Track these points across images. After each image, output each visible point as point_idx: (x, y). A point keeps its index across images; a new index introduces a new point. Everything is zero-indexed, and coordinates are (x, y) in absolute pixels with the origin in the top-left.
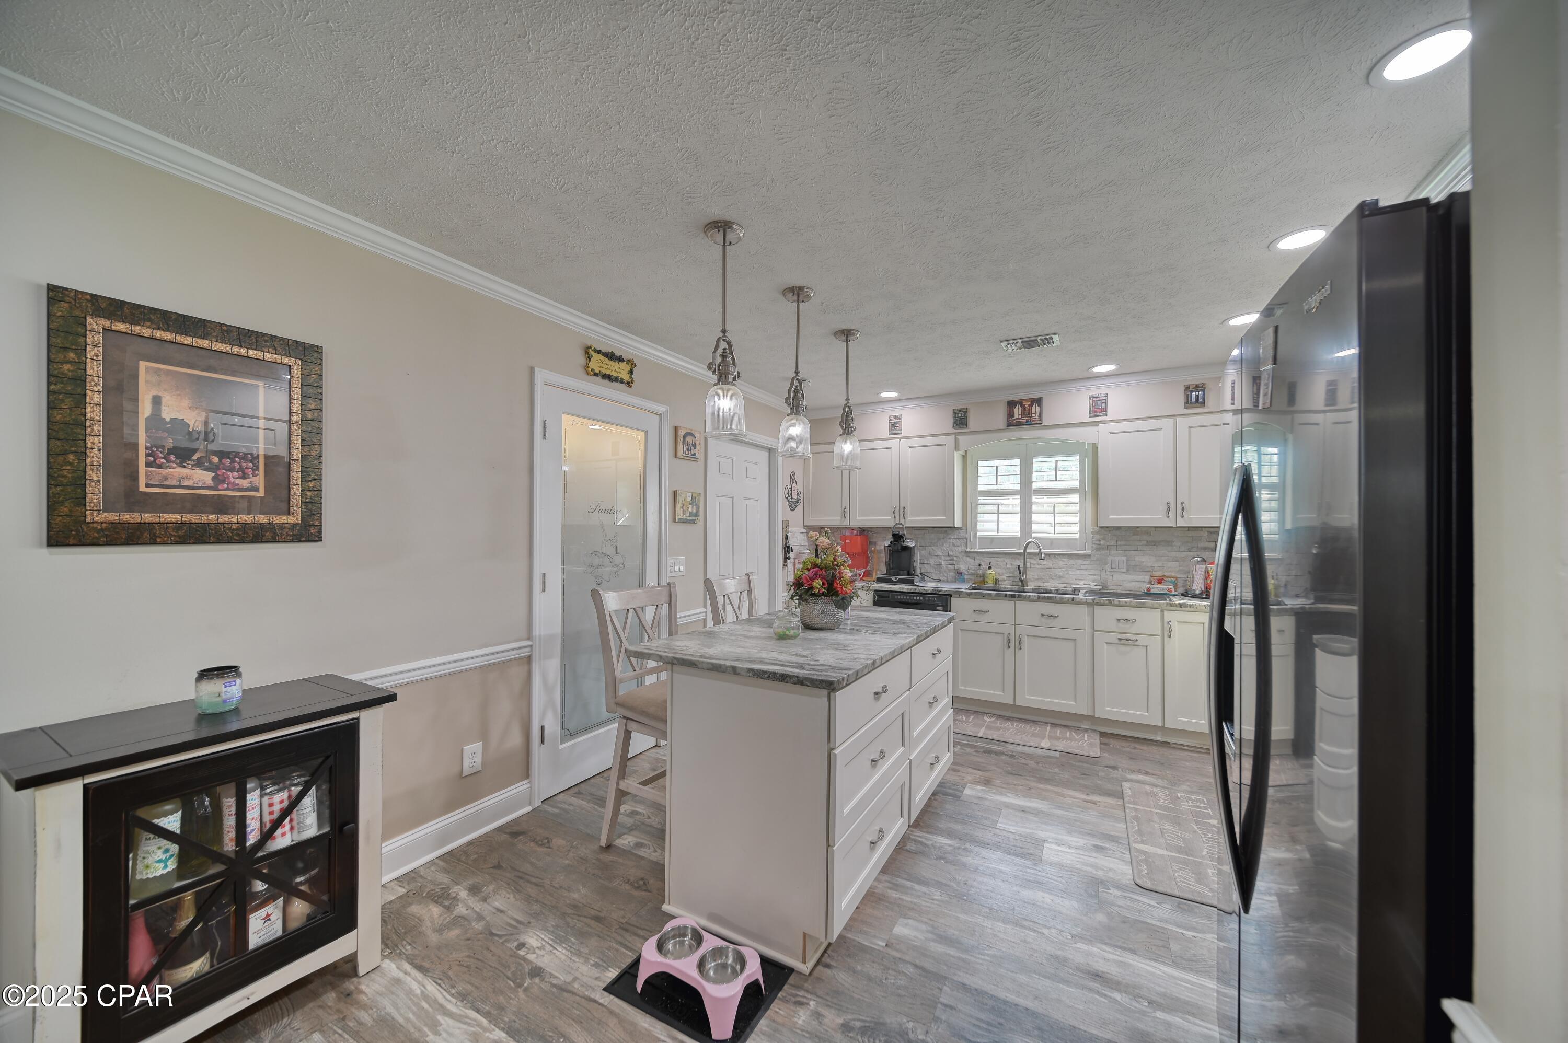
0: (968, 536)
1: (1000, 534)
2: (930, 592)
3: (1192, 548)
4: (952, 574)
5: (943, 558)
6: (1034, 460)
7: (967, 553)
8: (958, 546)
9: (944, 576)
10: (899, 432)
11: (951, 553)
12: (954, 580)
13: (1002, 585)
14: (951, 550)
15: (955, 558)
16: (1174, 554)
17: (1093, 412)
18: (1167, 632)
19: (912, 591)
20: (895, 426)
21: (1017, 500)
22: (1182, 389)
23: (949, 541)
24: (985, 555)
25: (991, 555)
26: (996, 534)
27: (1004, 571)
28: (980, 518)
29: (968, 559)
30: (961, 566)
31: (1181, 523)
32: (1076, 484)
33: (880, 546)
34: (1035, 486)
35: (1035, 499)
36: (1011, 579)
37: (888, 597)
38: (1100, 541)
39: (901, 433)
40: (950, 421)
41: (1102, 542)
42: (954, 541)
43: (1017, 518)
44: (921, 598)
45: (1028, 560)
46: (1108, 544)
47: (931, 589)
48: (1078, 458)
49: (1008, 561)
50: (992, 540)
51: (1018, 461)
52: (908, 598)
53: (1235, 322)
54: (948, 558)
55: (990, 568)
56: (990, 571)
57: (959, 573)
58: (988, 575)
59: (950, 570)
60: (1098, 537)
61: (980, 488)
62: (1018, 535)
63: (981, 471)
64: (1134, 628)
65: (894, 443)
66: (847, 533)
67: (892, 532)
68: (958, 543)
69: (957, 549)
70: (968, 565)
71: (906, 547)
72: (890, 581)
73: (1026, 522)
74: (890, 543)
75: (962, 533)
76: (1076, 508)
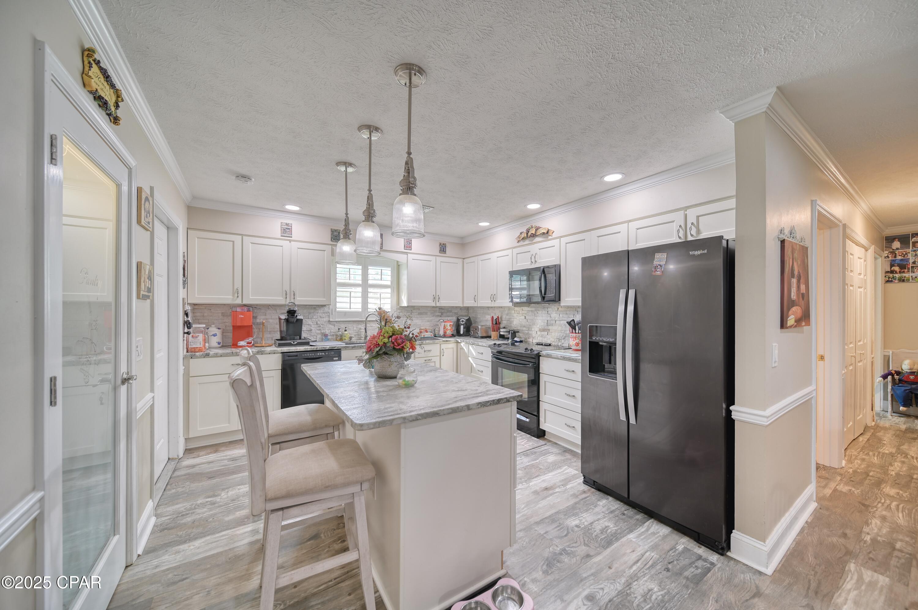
0: (330, 311)
1: (351, 310)
2: (328, 349)
3: (434, 315)
4: (319, 336)
5: (313, 326)
6: (369, 267)
7: (329, 321)
8: (323, 318)
9: (314, 338)
10: (290, 236)
11: (318, 322)
12: (321, 340)
13: (354, 340)
14: (319, 320)
15: (322, 326)
16: (428, 318)
17: (406, 247)
18: (441, 354)
19: (314, 350)
20: (287, 231)
21: (360, 289)
22: (439, 244)
23: (317, 314)
24: (341, 323)
25: (345, 323)
26: (349, 310)
27: (352, 332)
28: (338, 299)
29: (330, 326)
30: (327, 331)
31: (438, 305)
32: (389, 283)
33: (260, 319)
34: (370, 282)
35: (370, 290)
36: (357, 336)
37: (297, 356)
39: (292, 237)
40: (329, 236)
41: (401, 314)
42: (320, 314)
43: (360, 300)
44: (323, 354)
45: (368, 325)
47: (328, 347)
48: (390, 269)
49: (354, 326)
50: (345, 314)
51: (360, 267)
52: (313, 354)
53: (481, 224)
54: (316, 326)
55: (346, 331)
56: (346, 332)
57: (326, 335)
58: (345, 335)
59: (318, 334)
60: (399, 311)
61: (338, 281)
62: (360, 310)
63: (338, 270)
64: (431, 354)
65: (285, 243)
66: (239, 310)
67: (287, 309)
68: (324, 315)
69: (323, 319)
70: (330, 330)
71: (298, 320)
72: (290, 345)
73: (365, 303)
74: (283, 317)
75: (326, 309)
76: (389, 296)
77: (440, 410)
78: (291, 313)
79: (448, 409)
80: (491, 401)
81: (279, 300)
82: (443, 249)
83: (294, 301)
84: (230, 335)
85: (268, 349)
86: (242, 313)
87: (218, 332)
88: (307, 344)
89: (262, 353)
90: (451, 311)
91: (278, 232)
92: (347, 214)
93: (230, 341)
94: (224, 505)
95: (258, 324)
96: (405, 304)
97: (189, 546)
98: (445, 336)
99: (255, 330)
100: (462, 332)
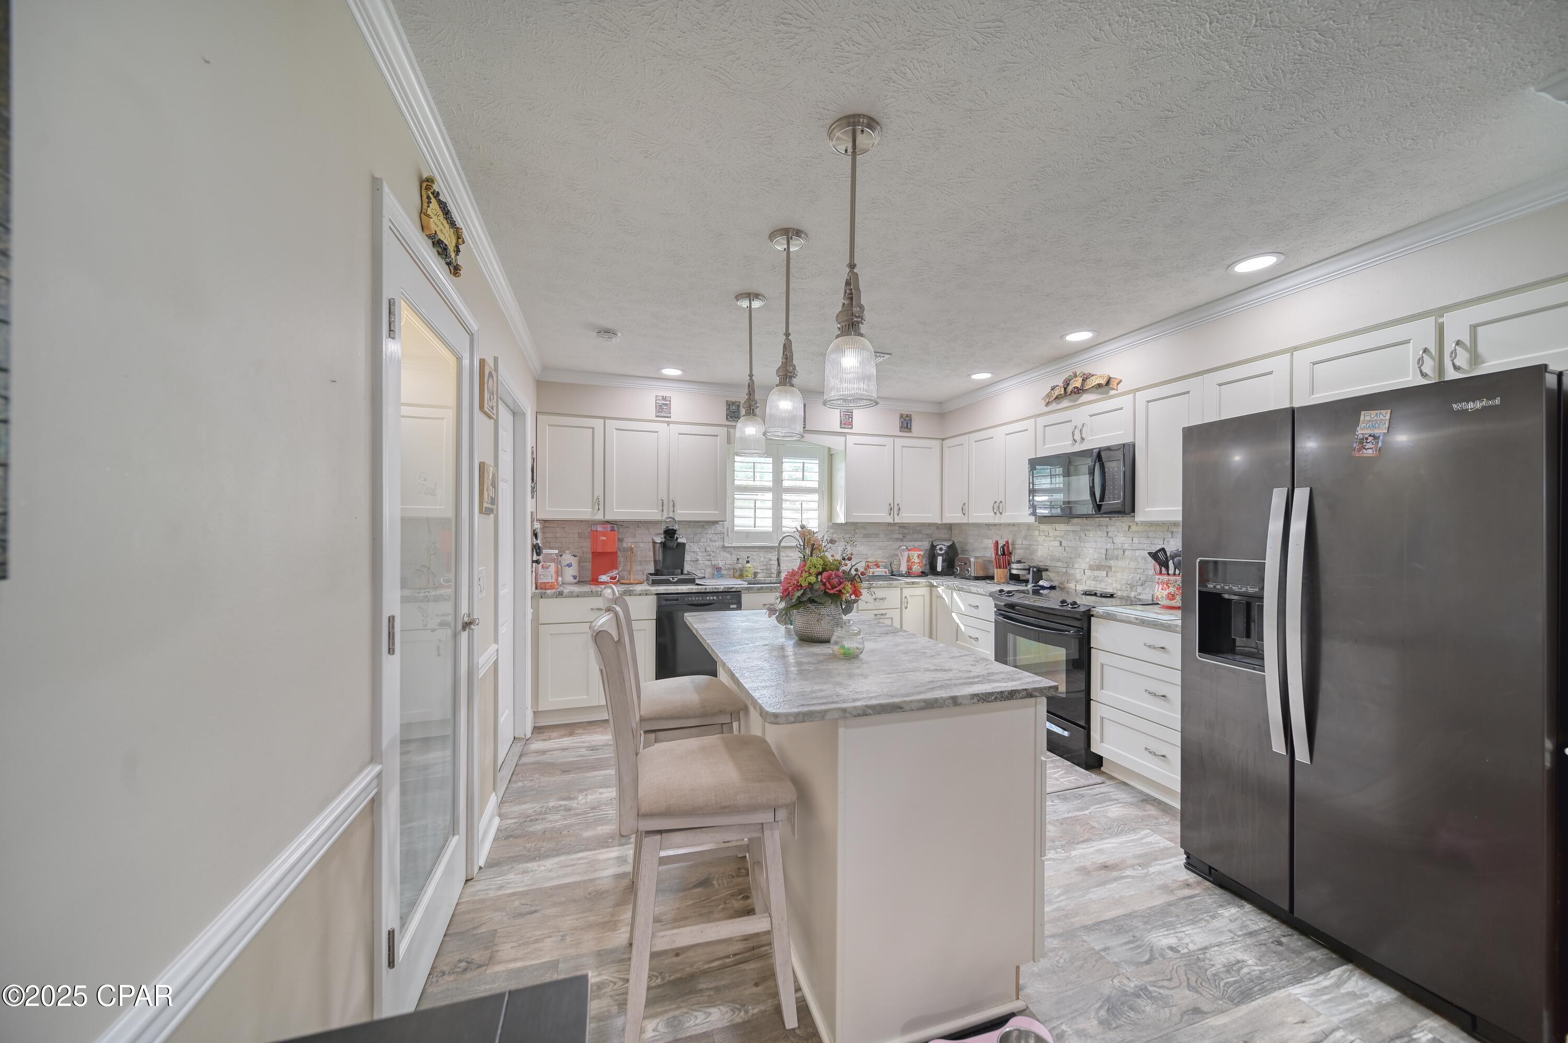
0: (725, 531)
1: (756, 528)
2: (721, 590)
3: (891, 538)
4: (709, 570)
5: (700, 554)
6: (784, 460)
7: (723, 547)
8: (715, 541)
9: (701, 573)
10: (668, 415)
11: (708, 549)
12: (711, 576)
13: (760, 577)
14: (709, 546)
15: (712, 554)
16: (879, 544)
17: (843, 424)
18: (903, 605)
19: (702, 591)
20: (663, 408)
21: (769, 496)
22: (898, 416)
23: (705, 536)
24: (741, 549)
25: (747, 549)
26: (753, 528)
27: (758, 564)
28: (737, 512)
29: (725, 554)
30: (720, 562)
31: (897, 520)
32: (815, 485)
33: (627, 543)
34: (786, 484)
35: (785, 496)
36: (765, 572)
37: (677, 600)
38: (833, 534)
39: (670, 417)
40: (724, 412)
41: (834, 536)
42: (711, 536)
43: (770, 513)
44: (715, 598)
45: (782, 554)
46: (839, 537)
47: (722, 587)
48: (817, 462)
49: (762, 554)
50: (747, 535)
51: (771, 460)
52: (700, 598)
53: (975, 377)
54: (705, 554)
55: (748, 562)
56: (749, 565)
57: (719, 569)
58: (748, 569)
59: (707, 566)
60: (832, 531)
61: (736, 483)
62: (771, 529)
63: (737, 466)
64: (884, 605)
65: (661, 427)
66: (600, 528)
67: (663, 527)
68: (716, 537)
69: (714, 544)
70: (725, 560)
71: (679, 544)
72: (667, 582)
73: (777, 518)
74: (659, 539)
75: (719, 527)
76: (815, 505)
77: (905, 702)
78: (670, 533)
79: (919, 701)
80: (998, 693)
81: (653, 513)
82: (906, 424)
83: (674, 515)
84: (588, 565)
85: (639, 588)
86: (604, 534)
87: (574, 561)
88: (692, 581)
89: (630, 593)
90: (920, 532)
91: (650, 411)
92: (751, 376)
93: (588, 575)
94: (582, 814)
95: (625, 550)
96: (841, 519)
97: (539, 866)
98: (909, 574)
99: (621, 559)
100: (939, 569)
